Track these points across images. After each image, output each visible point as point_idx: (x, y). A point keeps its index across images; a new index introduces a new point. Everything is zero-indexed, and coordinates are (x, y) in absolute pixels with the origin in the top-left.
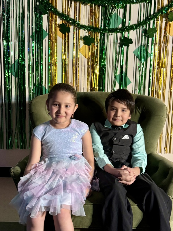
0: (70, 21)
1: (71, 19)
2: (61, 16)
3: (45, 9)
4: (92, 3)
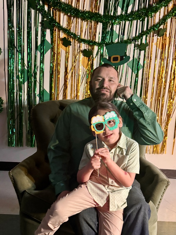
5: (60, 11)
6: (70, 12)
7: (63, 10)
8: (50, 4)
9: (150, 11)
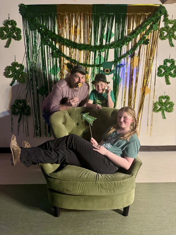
0: (73, 61)
1: (74, 60)
2: (68, 58)
3: (57, 54)
4: (85, 50)
5: (63, 45)
6: (71, 45)
7: (65, 44)
9: (126, 41)
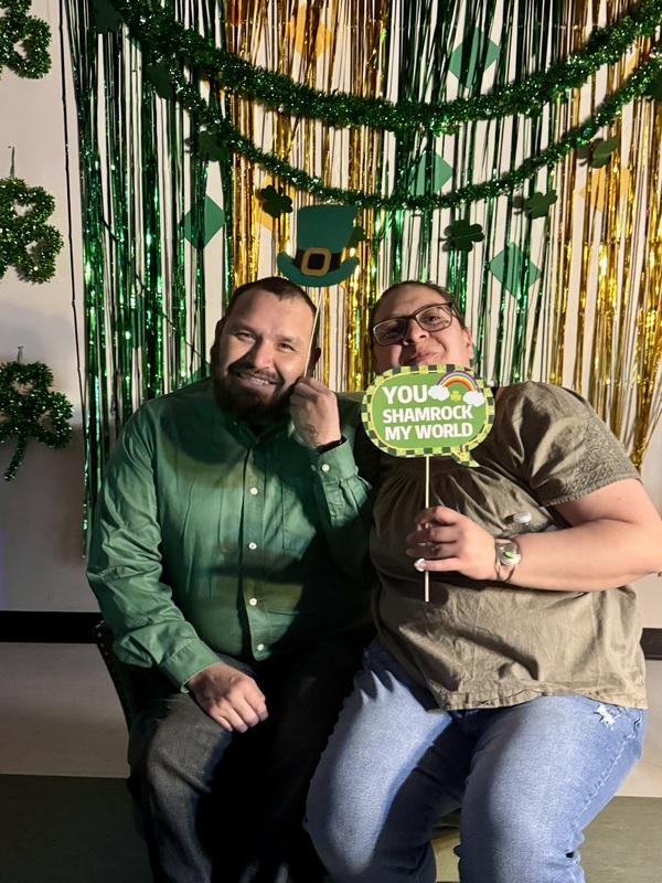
0: (294, 180)
2: (268, 163)
4: (356, 122)
5: (250, 98)
6: (283, 102)
7: (260, 95)
8: (216, 78)
9: (559, 83)
